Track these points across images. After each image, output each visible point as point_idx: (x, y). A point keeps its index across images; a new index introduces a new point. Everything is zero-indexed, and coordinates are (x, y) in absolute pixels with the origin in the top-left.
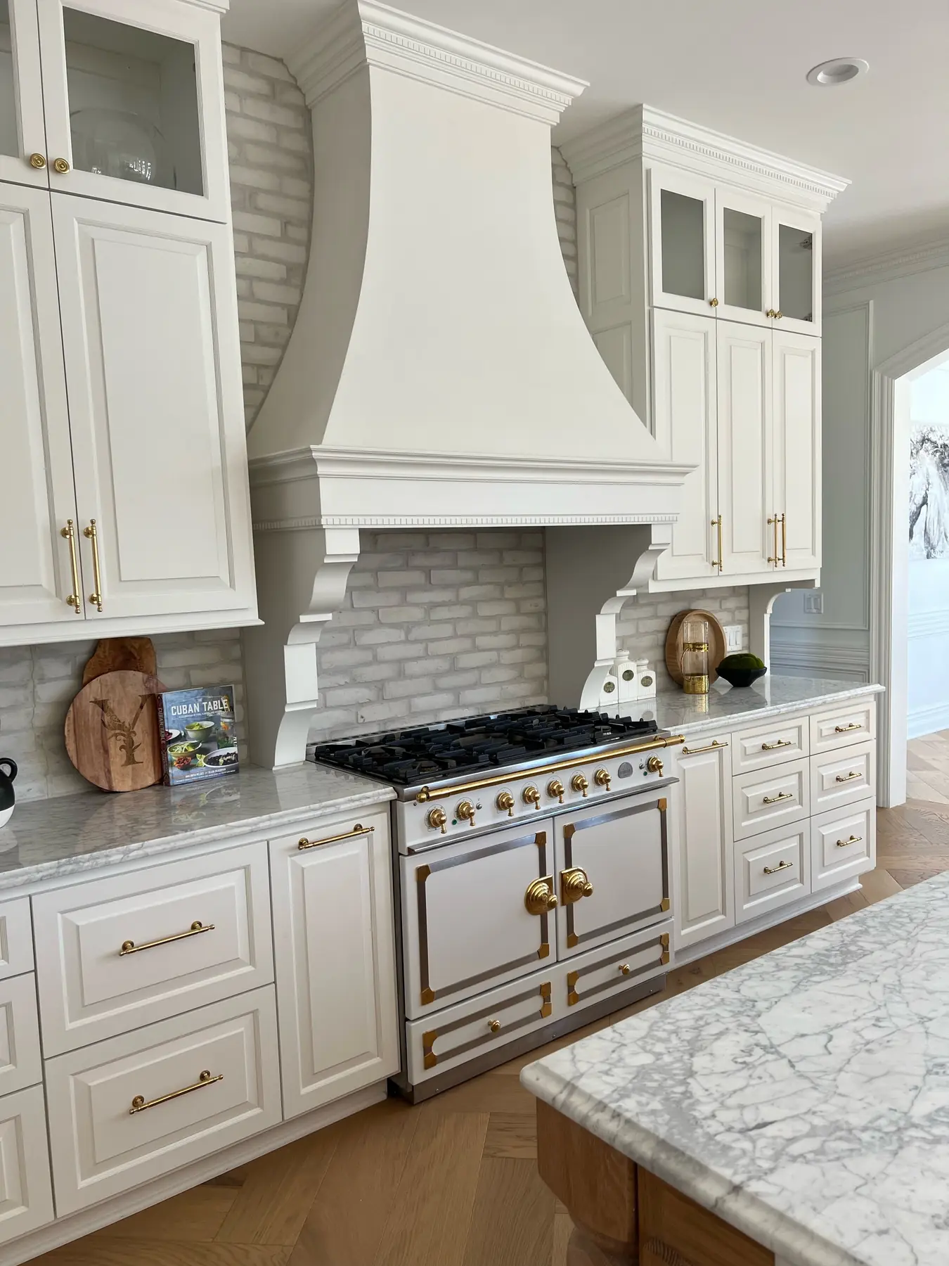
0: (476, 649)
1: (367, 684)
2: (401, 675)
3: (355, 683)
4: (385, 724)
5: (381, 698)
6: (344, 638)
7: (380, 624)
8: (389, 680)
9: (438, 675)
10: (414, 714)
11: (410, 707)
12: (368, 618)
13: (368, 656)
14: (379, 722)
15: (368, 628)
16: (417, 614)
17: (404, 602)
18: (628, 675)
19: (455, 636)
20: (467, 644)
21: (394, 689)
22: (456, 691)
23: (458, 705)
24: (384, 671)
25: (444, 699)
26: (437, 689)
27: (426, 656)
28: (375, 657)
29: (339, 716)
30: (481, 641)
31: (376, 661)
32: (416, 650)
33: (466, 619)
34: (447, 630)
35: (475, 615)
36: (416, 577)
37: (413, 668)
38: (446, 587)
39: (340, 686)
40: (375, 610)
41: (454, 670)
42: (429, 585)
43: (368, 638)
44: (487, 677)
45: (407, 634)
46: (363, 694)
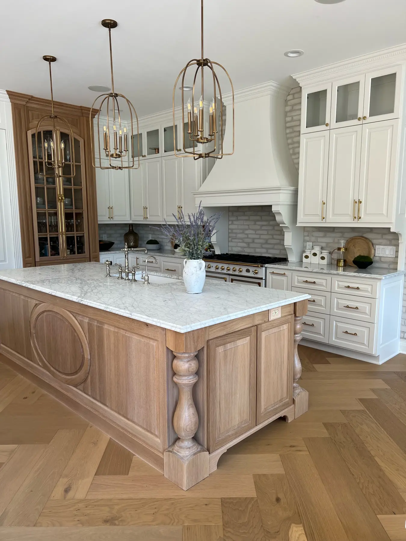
0: (273, 238)
1: (246, 243)
2: (253, 242)
3: (243, 242)
4: (249, 253)
5: (249, 247)
6: (241, 231)
7: (249, 229)
8: (250, 243)
9: (262, 244)
10: (256, 253)
11: (255, 250)
12: (247, 227)
13: (246, 236)
14: (248, 252)
15: (247, 230)
16: (258, 227)
17: (255, 224)
18: (315, 254)
19: (268, 234)
20: (271, 237)
21: (252, 245)
22: (267, 249)
23: (267, 253)
24: (250, 241)
25: (264, 250)
26: (262, 248)
27: (260, 238)
28: (248, 236)
29: (239, 249)
30: (275, 236)
31: (248, 238)
32: (257, 236)
33: (271, 230)
34: (265, 232)
35: (274, 229)
36: (258, 218)
37: (256, 241)
38: (266, 221)
39: (240, 242)
40: (248, 225)
41: (266, 243)
42: (261, 220)
43: (247, 232)
44: (276, 247)
45: (255, 232)
46: (244, 245)
